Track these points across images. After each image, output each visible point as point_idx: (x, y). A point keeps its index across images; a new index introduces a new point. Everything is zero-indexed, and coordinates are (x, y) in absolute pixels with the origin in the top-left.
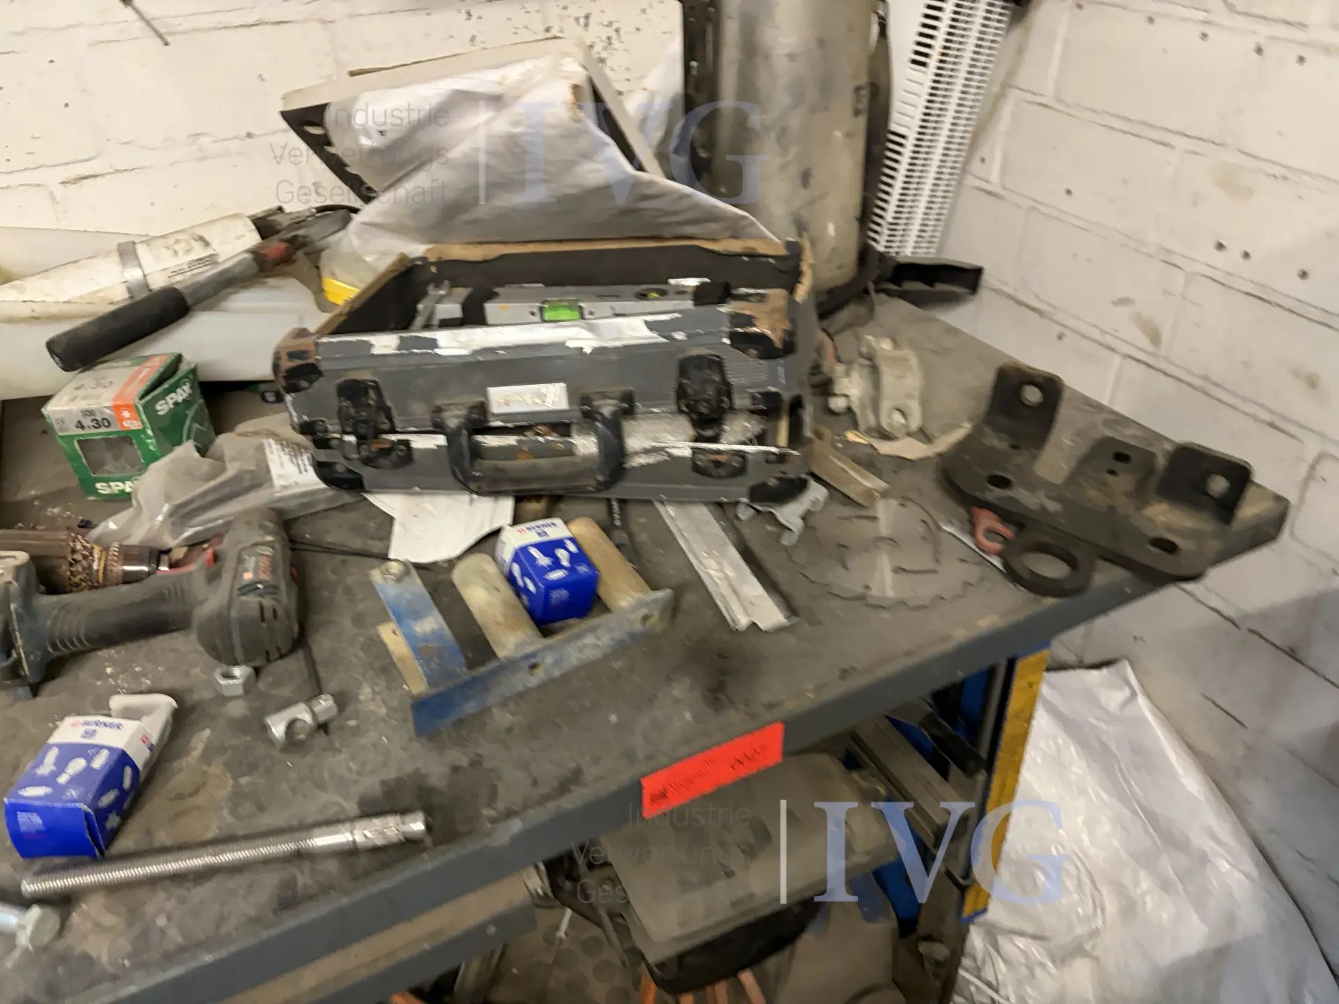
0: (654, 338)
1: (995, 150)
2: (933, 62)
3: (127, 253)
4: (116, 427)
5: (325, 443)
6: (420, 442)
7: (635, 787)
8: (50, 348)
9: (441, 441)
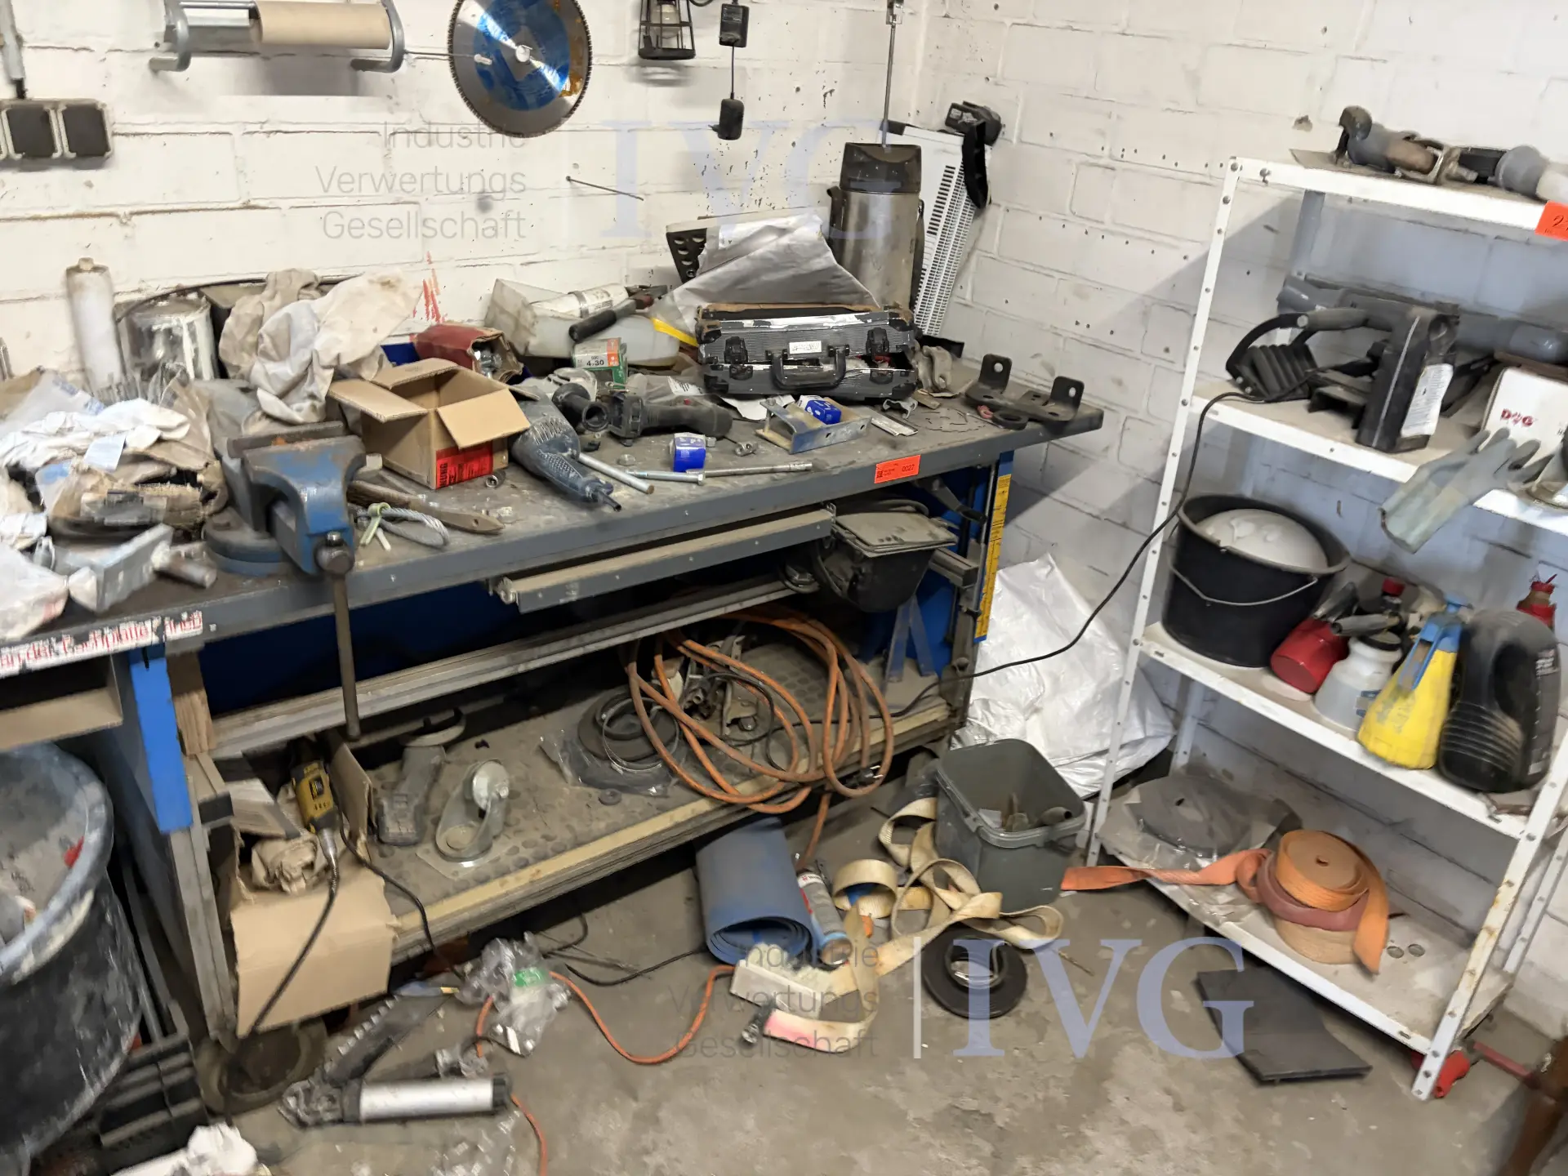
0: (860, 322)
1: (968, 280)
2: (939, 233)
3: (579, 296)
4: (606, 365)
5: (715, 368)
6: (757, 367)
7: (874, 466)
8: (572, 331)
9: (767, 367)
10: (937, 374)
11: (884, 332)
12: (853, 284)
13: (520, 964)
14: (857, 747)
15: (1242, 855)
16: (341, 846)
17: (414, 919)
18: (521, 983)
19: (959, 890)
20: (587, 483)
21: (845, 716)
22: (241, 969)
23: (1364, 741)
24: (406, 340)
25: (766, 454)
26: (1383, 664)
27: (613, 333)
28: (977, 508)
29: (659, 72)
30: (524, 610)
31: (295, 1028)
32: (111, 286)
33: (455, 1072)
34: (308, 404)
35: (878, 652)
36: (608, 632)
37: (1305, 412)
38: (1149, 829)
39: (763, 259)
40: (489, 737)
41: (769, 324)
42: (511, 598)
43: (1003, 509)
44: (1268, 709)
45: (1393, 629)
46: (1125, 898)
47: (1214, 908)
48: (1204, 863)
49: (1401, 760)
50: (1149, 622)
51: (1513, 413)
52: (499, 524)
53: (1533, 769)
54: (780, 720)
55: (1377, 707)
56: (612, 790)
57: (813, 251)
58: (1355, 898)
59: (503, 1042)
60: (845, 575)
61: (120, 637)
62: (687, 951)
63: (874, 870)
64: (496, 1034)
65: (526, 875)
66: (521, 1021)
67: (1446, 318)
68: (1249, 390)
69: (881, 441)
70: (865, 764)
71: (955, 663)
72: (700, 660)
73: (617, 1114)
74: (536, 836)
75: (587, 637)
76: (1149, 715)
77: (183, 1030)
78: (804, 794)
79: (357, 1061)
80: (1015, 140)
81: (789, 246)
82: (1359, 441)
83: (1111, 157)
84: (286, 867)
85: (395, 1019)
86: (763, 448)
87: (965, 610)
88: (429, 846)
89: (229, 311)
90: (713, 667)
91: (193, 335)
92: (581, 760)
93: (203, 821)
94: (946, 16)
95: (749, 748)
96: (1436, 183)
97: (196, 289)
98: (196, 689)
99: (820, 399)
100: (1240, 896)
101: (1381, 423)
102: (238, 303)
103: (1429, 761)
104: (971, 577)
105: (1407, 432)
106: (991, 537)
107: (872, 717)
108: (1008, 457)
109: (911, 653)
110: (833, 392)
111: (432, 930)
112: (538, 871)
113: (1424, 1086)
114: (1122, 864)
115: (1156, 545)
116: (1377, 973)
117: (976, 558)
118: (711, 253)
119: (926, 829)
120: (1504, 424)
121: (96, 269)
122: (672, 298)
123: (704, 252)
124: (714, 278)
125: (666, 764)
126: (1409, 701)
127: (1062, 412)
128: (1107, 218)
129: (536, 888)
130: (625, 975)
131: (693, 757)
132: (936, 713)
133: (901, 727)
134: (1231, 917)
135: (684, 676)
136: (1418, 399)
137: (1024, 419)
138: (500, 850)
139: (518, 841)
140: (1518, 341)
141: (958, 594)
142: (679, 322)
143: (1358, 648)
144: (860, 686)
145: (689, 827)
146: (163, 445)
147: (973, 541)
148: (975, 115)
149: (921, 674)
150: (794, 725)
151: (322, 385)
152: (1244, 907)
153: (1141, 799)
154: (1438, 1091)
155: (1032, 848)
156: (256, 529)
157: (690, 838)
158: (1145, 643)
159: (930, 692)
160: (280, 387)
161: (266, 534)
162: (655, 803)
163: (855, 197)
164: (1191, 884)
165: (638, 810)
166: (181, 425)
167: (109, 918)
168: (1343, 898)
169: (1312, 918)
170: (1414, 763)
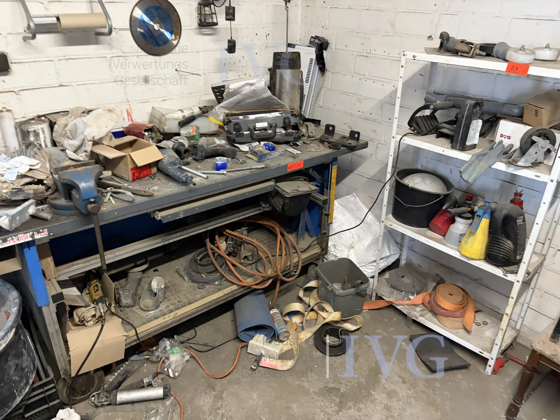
0: (280, 115)
1: (321, 98)
2: (309, 82)
3: (182, 111)
4: (192, 135)
5: (230, 133)
6: (245, 133)
7: (287, 165)
8: (179, 123)
9: (249, 132)
10: (309, 131)
11: (289, 118)
12: (278, 102)
13: (172, 346)
14: (289, 264)
15: (425, 293)
16: (106, 309)
17: (133, 332)
18: (173, 353)
19: (327, 311)
20: (184, 176)
21: (284, 253)
22: (70, 353)
23: (460, 251)
24: (122, 130)
25: (249, 163)
26: (467, 224)
27: (195, 123)
28: (326, 178)
29: (206, 31)
30: (164, 222)
31: (92, 372)
32: (13, 116)
33: (150, 385)
34: (85, 153)
35: (295, 230)
36: (197, 228)
37: (435, 138)
38: (392, 287)
39: (246, 94)
40: (158, 268)
41: (248, 117)
42: (159, 218)
43: (335, 178)
44: (428, 242)
45: (469, 212)
46: (385, 311)
47: (415, 313)
48: (412, 297)
49: (473, 257)
50: (387, 214)
51: (504, 135)
52: (153, 192)
53: (518, 258)
54: (260, 255)
55: (464, 239)
56: (202, 284)
57: (263, 91)
58: (463, 307)
59: (167, 374)
60: (280, 204)
61: (18, 239)
62: (232, 338)
63: (297, 306)
64: (165, 371)
65: (172, 315)
66: (173, 366)
67: (479, 103)
68: (416, 131)
69: (290, 156)
70: (291, 269)
71: (322, 233)
72: (232, 237)
73: (208, 397)
74: (176, 301)
75: (189, 231)
76: (391, 247)
77: (52, 375)
78: (270, 281)
79: (116, 384)
80: (334, 48)
81: (254, 90)
82: (453, 148)
83: (367, 52)
84: (86, 317)
85: (128, 368)
86: (248, 161)
87: (324, 214)
88: (138, 307)
89: (55, 123)
90: (236, 238)
91: (43, 132)
92: (191, 274)
93: (54, 302)
94: (308, 6)
95: (251, 266)
96: (472, 57)
97: (44, 116)
98: (49, 256)
99: (268, 142)
100: (424, 308)
101: (459, 141)
102: (59, 119)
103: (483, 257)
104: (325, 202)
105: (468, 144)
106: (332, 187)
107: (293, 253)
108: (335, 159)
109: (307, 230)
110: (272, 140)
111: (140, 336)
112: (176, 314)
113: (489, 370)
114: (384, 299)
115: (387, 187)
116: (471, 332)
117: (327, 196)
118: (227, 94)
119: (315, 291)
120: (501, 139)
121: (8, 111)
122: (215, 110)
123: (225, 93)
124: (230, 102)
125: (221, 274)
126: (475, 236)
127: (353, 143)
128: (367, 74)
129: (176, 319)
130: (210, 348)
131: (230, 270)
132: (316, 250)
133: (304, 256)
134: (422, 315)
135: (226, 243)
136: (471, 132)
137: (340, 146)
138: (162, 307)
139: (169, 303)
140: (505, 110)
141: (321, 208)
142: (218, 118)
143: (458, 219)
144: (289, 242)
145: (230, 295)
146: (32, 171)
147: (325, 189)
148: (319, 40)
149: (311, 237)
150: (266, 258)
151: (89, 147)
152: (426, 312)
153: (389, 276)
154: (494, 372)
155: (351, 296)
156: (66, 199)
157: (230, 299)
158: (386, 221)
159: (314, 243)
160: (74, 149)
161: (70, 201)
162: (217, 287)
163: (278, 71)
164: (407, 305)
165: (211, 290)
166: (38, 164)
167: (22, 338)
168: (459, 306)
169: (448, 314)
170: (477, 258)
